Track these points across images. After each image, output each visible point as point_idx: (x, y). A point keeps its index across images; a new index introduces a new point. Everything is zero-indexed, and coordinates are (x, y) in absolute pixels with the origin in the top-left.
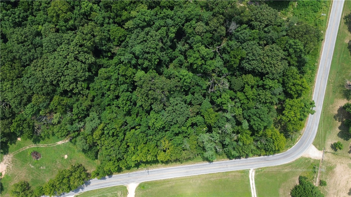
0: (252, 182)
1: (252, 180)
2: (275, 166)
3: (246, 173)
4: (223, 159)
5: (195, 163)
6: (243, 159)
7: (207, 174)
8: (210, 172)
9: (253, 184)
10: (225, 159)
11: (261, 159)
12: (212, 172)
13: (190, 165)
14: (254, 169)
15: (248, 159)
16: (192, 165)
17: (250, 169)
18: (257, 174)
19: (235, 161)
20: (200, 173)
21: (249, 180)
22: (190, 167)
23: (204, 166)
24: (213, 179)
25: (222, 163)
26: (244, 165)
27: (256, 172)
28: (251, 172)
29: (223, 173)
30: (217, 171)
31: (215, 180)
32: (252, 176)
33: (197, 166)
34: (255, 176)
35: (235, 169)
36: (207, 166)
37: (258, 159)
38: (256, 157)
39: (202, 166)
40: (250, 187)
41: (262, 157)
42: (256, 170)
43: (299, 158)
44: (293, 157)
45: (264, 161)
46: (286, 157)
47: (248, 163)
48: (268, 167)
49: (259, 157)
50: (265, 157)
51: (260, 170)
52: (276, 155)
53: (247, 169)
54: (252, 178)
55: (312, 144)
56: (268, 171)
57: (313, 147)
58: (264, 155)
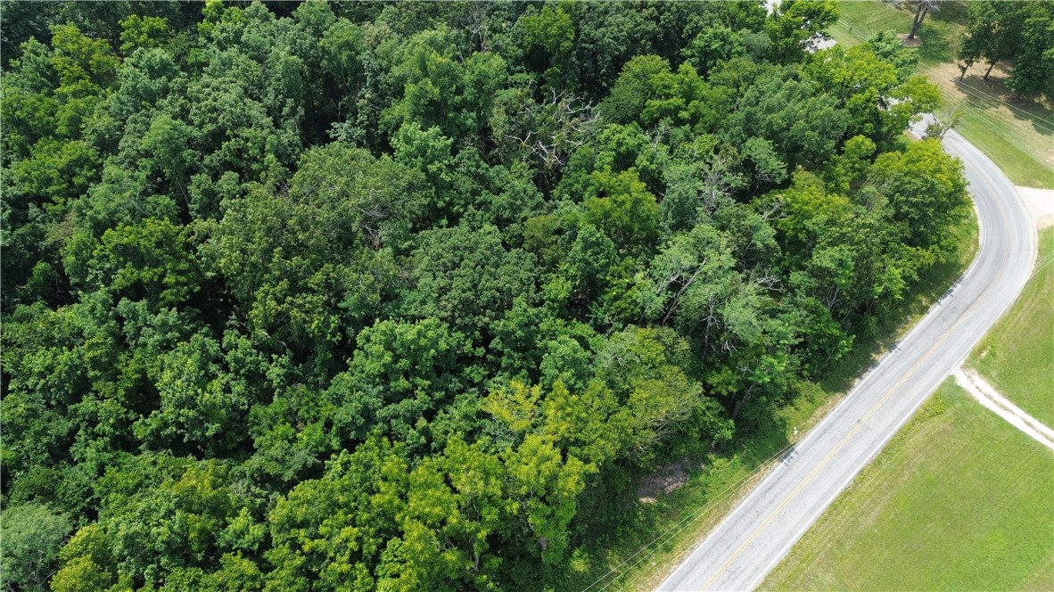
0: (1017, 417)
1: (1007, 409)
2: (1012, 310)
3: (949, 398)
4: (819, 412)
5: (727, 508)
6: (885, 359)
7: (823, 520)
8: (825, 497)
9: (1029, 424)
10: (822, 404)
11: (942, 317)
12: (830, 491)
13: (717, 529)
14: (963, 367)
15: (899, 346)
16: (724, 522)
17: (952, 378)
18: (994, 373)
19: (868, 387)
20: (791, 534)
21: (1002, 419)
22: (721, 540)
23: (777, 489)
24: (870, 520)
25: (830, 426)
26: (916, 379)
27: (983, 372)
28: (962, 380)
29: (877, 463)
30: (849, 471)
31: (880, 519)
32: (990, 398)
33: (748, 510)
34: (996, 389)
35: (902, 414)
36: (786, 480)
37: (929, 326)
38: (917, 322)
39: (770, 496)
40: (1036, 442)
41: (935, 310)
42: (973, 366)
43: (1037, 239)
44: (1020, 249)
45: (958, 318)
46: (1000, 261)
47: (916, 360)
48: (996, 330)
49: (927, 318)
50: (944, 301)
51: (983, 355)
52: (967, 274)
53: (943, 385)
54: (995, 402)
55: (1017, 187)
56: (1015, 342)
57: (1027, 191)
58: (933, 301)
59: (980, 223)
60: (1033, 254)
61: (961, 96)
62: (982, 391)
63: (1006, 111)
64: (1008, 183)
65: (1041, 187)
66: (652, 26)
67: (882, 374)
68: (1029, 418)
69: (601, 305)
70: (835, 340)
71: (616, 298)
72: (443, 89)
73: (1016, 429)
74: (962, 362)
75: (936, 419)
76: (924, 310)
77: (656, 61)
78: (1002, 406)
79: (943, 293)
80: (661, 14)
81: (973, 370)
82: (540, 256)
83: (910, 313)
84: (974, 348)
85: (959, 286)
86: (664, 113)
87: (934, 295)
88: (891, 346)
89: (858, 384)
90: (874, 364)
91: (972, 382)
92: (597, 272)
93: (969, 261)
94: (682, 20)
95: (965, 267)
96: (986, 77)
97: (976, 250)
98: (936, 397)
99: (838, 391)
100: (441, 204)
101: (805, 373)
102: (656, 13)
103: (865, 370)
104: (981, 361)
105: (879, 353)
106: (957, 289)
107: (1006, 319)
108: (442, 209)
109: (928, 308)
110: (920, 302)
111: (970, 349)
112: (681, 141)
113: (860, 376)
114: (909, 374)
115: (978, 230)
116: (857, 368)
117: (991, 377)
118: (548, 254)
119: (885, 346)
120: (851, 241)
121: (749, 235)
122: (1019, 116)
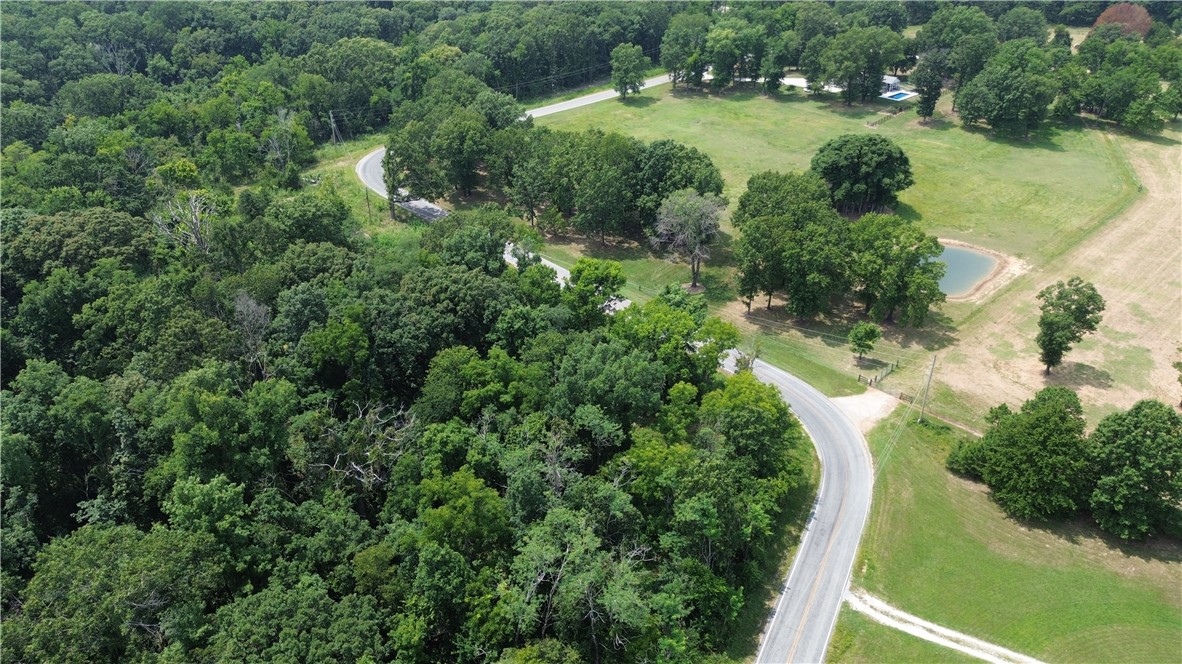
0: (917, 627)
1: (906, 622)
2: (871, 517)
3: (851, 625)
6: (779, 603)
9: (931, 631)
11: (815, 542)
14: (851, 589)
15: (788, 585)
17: (846, 604)
18: (880, 587)
19: (773, 640)
21: (906, 634)
26: (814, 616)
27: (871, 589)
28: (857, 605)
32: (886, 614)
34: (888, 603)
37: (806, 556)
38: (794, 555)
40: (945, 648)
41: (806, 537)
42: (860, 585)
43: (866, 443)
44: (856, 456)
45: (829, 539)
46: (843, 472)
47: (808, 596)
48: (866, 541)
49: (802, 547)
50: (811, 526)
51: (864, 571)
52: (821, 493)
53: (841, 614)
54: (893, 617)
55: (831, 399)
56: (886, 548)
57: (840, 400)
58: (801, 528)
59: (813, 440)
60: (868, 458)
61: (754, 328)
62: (875, 608)
63: (796, 334)
64: (822, 397)
65: (851, 394)
66: (450, 318)
67: (782, 622)
68: (929, 625)
69: (466, 635)
70: (727, 596)
71: (482, 621)
72: (222, 431)
73: (922, 640)
74: (849, 584)
75: (847, 654)
76: (796, 540)
77: (462, 351)
78: (901, 620)
79: (806, 518)
80: (456, 305)
81: (862, 590)
82: (379, 597)
83: (785, 547)
84: (854, 566)
85: (817, 506)
86: (484, 401)
87: (799, 522)
88: (780, 588)
89: (764, 640)
90: (770, 612)
91: (865, 602)
92: (452, 596)
93: (818, 479)
94: (479, 308)
95: (816, 486)
96: (769, 307)
97: (819, 467)
98: (839, 629)
99: (746, 655)
100: (241, 566)
101: (708, 645)
102: (451, 305)
103: (765, 623)
104: (865, 579)
105: (771, 599)
106: (817, 509)
107: (870, 527)
108: (244, 572)
109: (799, 537)
110: (790, 532)
111: (850, 568)
112: (509, 426)
113: (761, 630)
114: (806, 613)
115: (814, 447)
116: (756, 622)
117: (879, 592)
118: (388, 591)
119: (775, 590)
120: (705, 487)
121: (605, 508)
122: (808, 335)
